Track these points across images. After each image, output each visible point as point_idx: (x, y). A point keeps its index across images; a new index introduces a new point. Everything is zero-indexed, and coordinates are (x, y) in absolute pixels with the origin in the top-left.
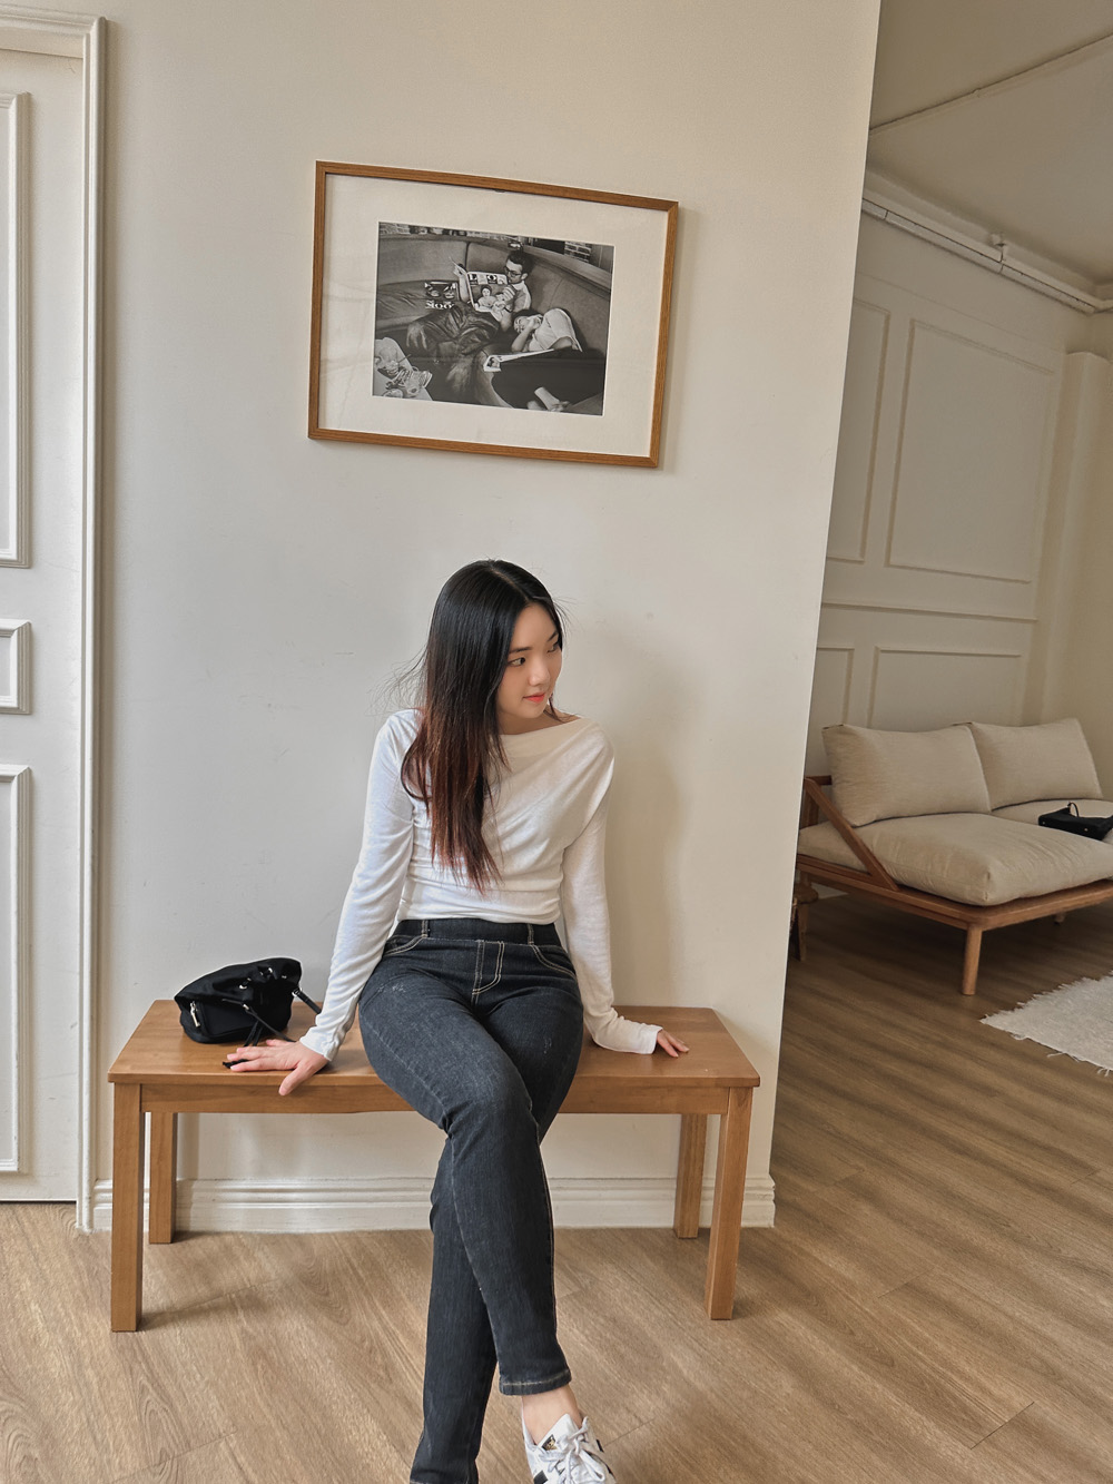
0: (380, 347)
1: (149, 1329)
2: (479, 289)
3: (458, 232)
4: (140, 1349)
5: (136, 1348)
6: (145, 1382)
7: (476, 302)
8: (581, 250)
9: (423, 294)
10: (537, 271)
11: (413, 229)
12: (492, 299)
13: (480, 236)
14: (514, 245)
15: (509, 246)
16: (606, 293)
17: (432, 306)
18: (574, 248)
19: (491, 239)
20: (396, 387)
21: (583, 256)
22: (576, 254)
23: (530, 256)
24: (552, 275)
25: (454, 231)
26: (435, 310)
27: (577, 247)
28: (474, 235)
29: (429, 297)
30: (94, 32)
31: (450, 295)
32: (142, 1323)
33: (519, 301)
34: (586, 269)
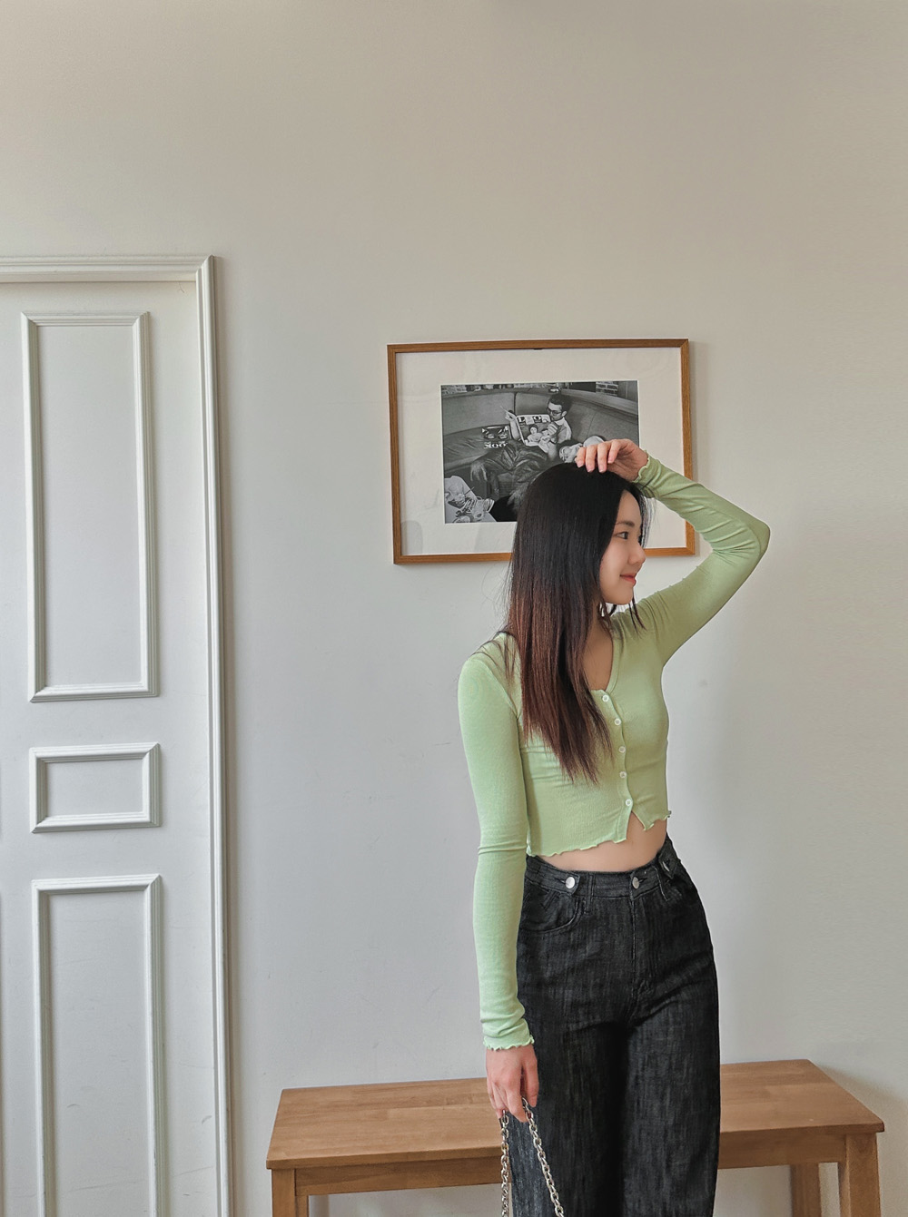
0: (449, 485)
2: (527, 428)
3: (506, 385)
7: (526, 438)
8: (609, 387)
9: (481, 438)
10: (575, 408)
11: (469, 387)
12: (539, 435)
13: (525, 386)
14: (554, 390)
15: (550, 391)
16: (634, 418)
17: (490, 446)
18: (604, 386)
19: (534, 388)
20: (464, 514)
21: (612, 392)
22: (606, 391)
23: (567, 398)
24: (588, 410)
25: (502, 385)
26: (492, 449)
27: (606, 385)
28: (519, 386)
29: (486, 439)
30: (205, 267)
31: (504, 436)
33: (562, 433)
34: (615, 402)
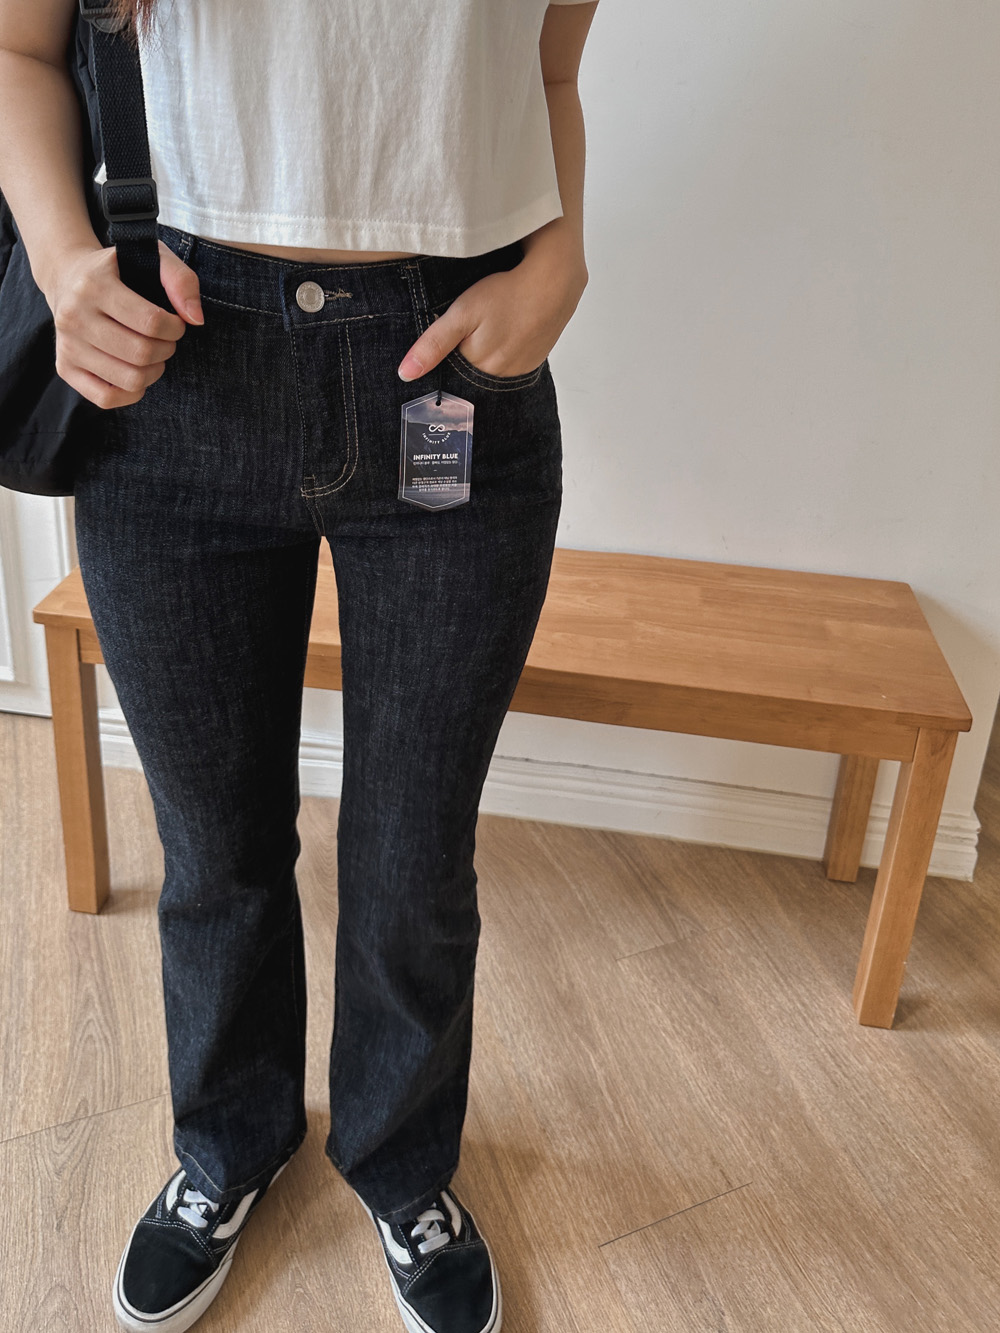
1: (114, 912)
4: (97, 939)
5: (92, 937)
6: (92, 990)
32: (106, 902)
